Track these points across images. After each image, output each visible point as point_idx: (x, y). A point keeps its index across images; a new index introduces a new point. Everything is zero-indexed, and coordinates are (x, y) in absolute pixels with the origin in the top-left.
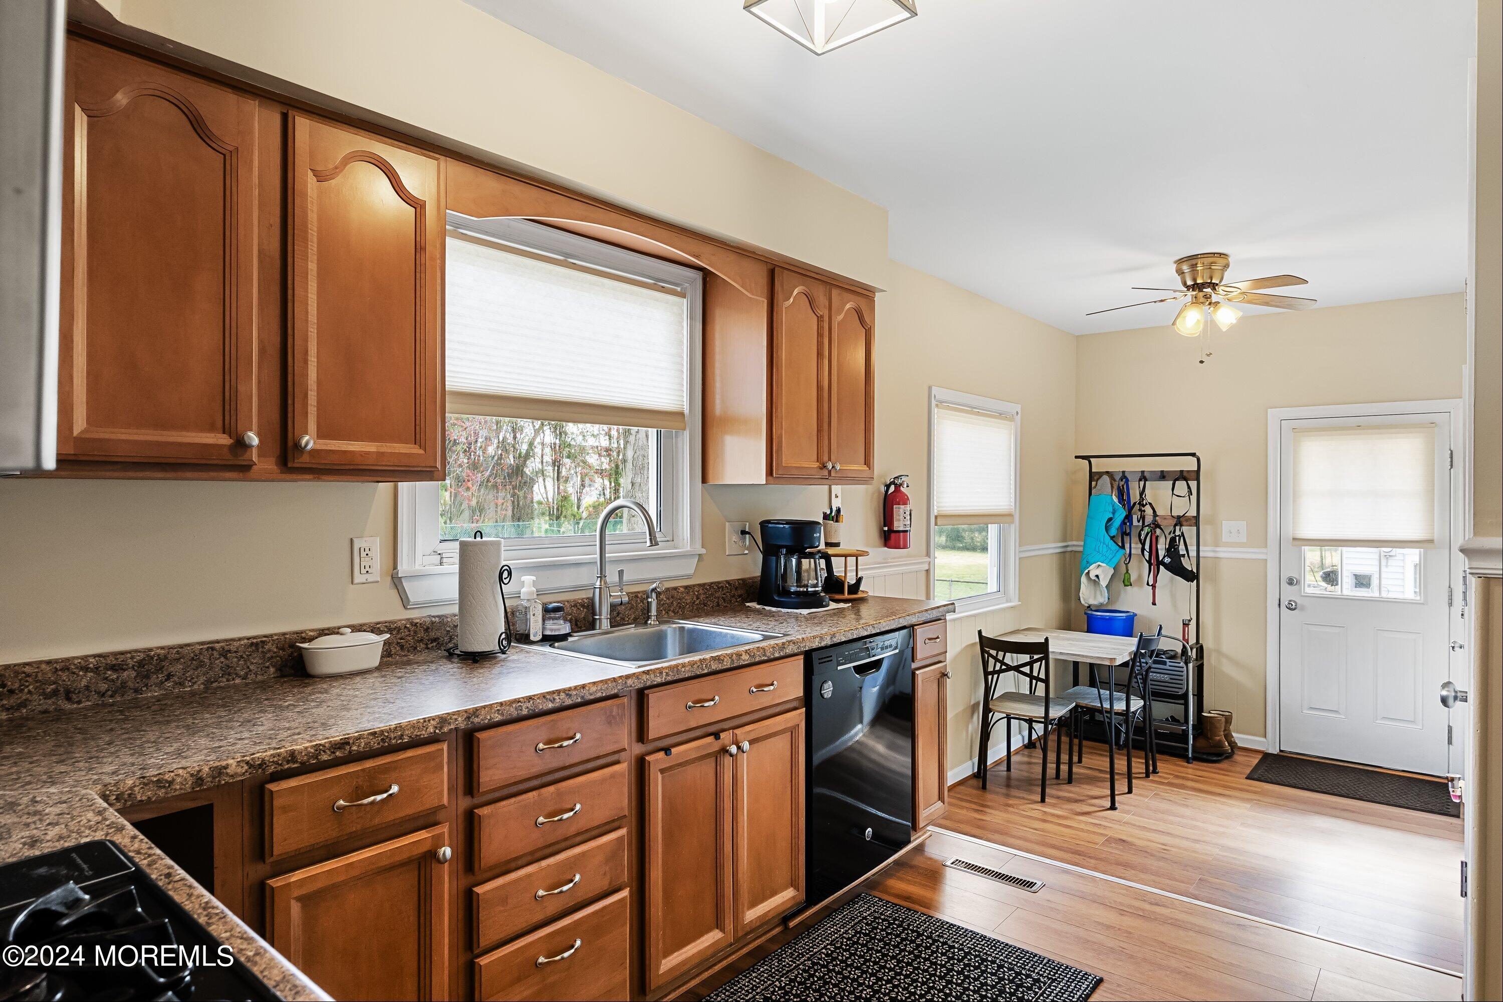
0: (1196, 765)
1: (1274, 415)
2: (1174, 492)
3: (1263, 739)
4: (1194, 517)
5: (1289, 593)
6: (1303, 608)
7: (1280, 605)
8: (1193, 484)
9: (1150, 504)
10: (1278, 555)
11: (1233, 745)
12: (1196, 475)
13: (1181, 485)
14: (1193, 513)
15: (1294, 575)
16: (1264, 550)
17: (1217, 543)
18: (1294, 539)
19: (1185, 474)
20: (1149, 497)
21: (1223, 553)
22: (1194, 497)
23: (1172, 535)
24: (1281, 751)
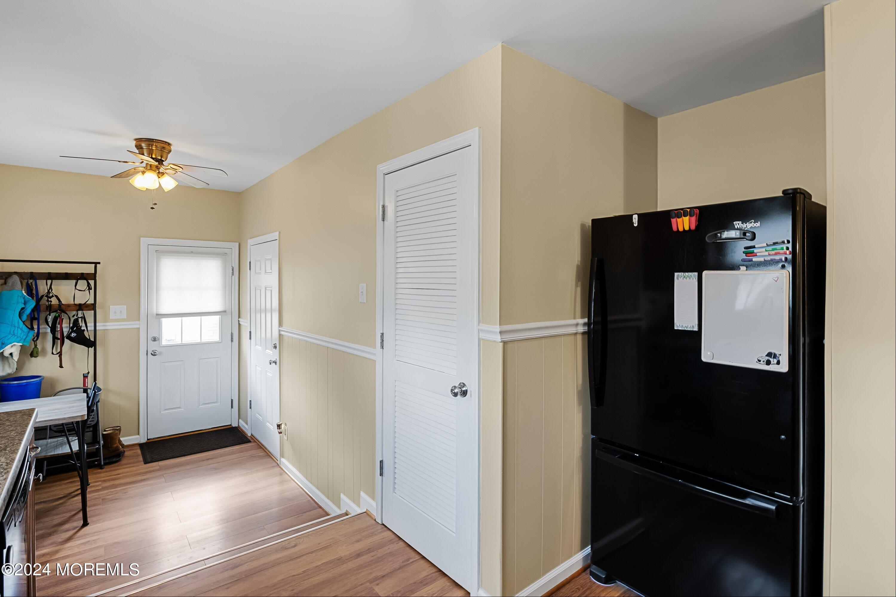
0: (107, 468)
1: (144, 241)
2: (77, 287)
3: (138, 436)
4: (92, 304)
5: (153, 346)
6: (161, 354)
7: (147, 354)
8: (92, 282)
9: (56, 296)
10: (146, 324)
11: (123, 446)
12: (93, 276)
13: (82, 284)
14: (91, 301)
15: (156, 335)
16: (138, 322)
17: (106, 320)
18: (157, 315)
19: (85, 276)
20: (54, 292)
21: (110, 326)
22: (92, 291)
23: (75, 317)
24: (148, 439)
